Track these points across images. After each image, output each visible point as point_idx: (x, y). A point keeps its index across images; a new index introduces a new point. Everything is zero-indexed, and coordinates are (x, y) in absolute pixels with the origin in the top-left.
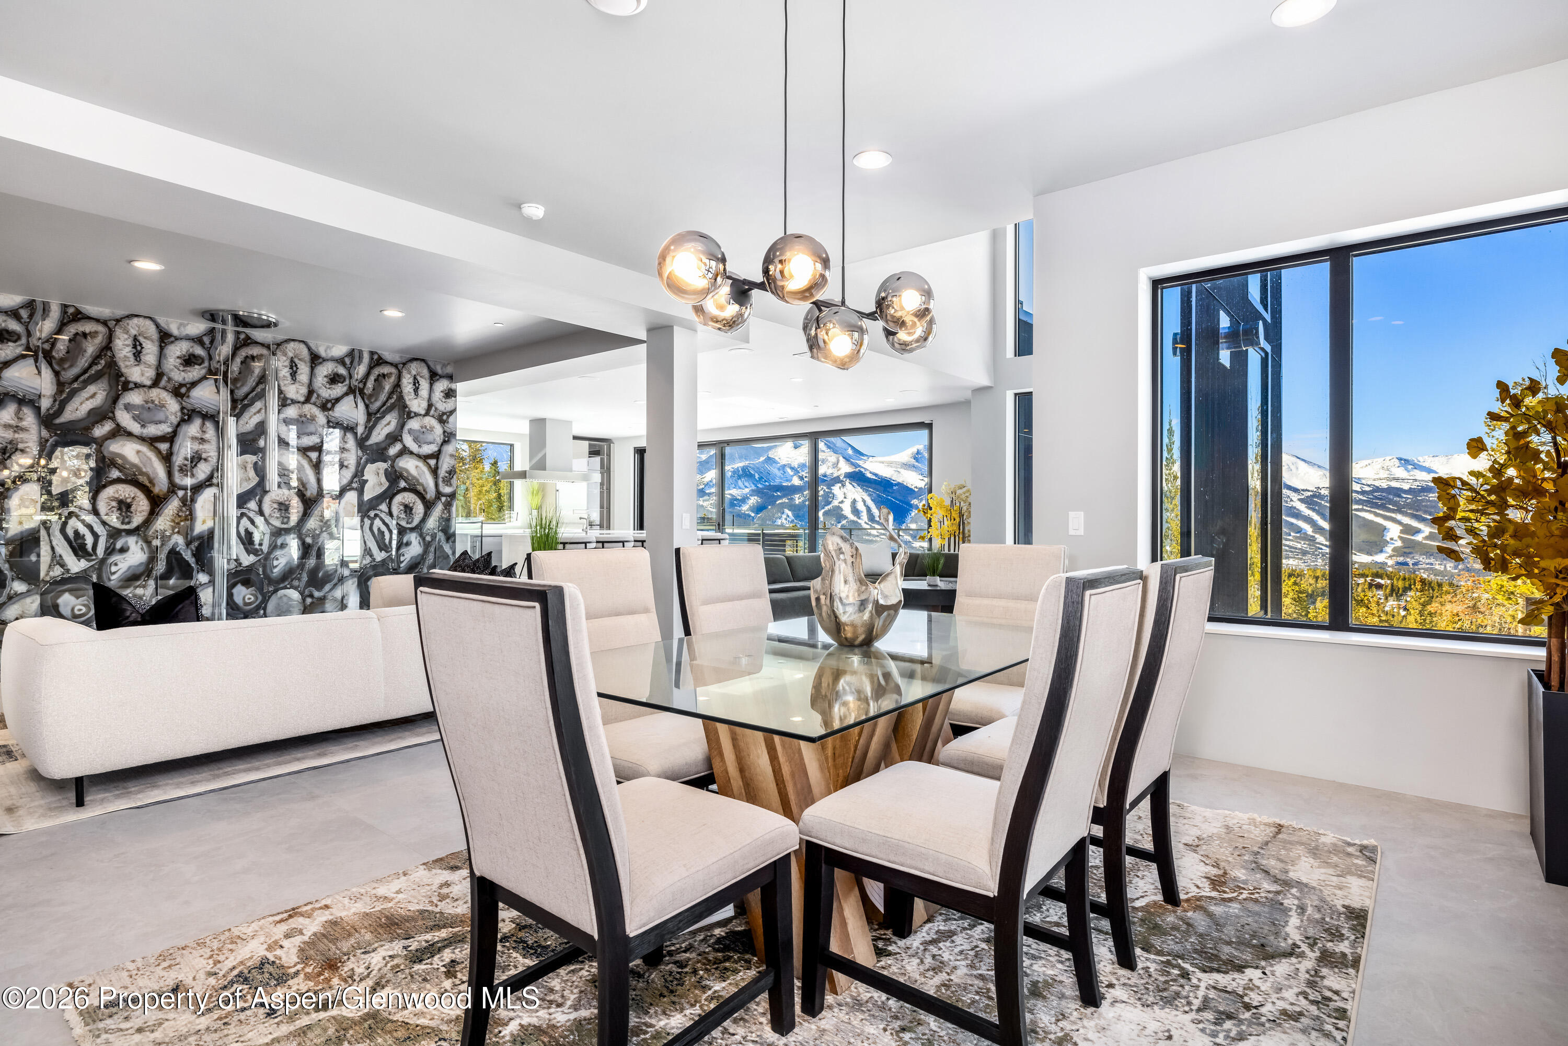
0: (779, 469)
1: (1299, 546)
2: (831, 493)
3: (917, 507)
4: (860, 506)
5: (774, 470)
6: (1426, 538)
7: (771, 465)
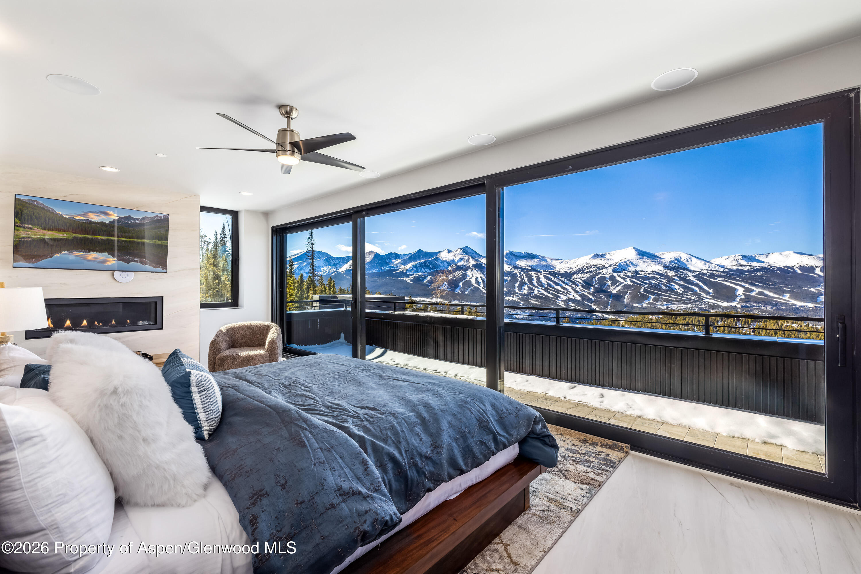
0: (441, 263)
1: (693, 298)
2: (466, 274)
3: (507, 280)
4: (480, 280)
5: (439, 263)
6: (756, 294)
7: (438, 261)
